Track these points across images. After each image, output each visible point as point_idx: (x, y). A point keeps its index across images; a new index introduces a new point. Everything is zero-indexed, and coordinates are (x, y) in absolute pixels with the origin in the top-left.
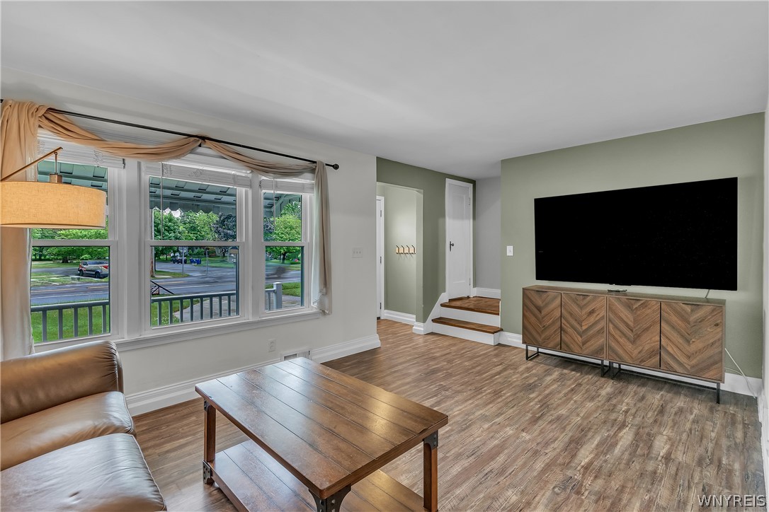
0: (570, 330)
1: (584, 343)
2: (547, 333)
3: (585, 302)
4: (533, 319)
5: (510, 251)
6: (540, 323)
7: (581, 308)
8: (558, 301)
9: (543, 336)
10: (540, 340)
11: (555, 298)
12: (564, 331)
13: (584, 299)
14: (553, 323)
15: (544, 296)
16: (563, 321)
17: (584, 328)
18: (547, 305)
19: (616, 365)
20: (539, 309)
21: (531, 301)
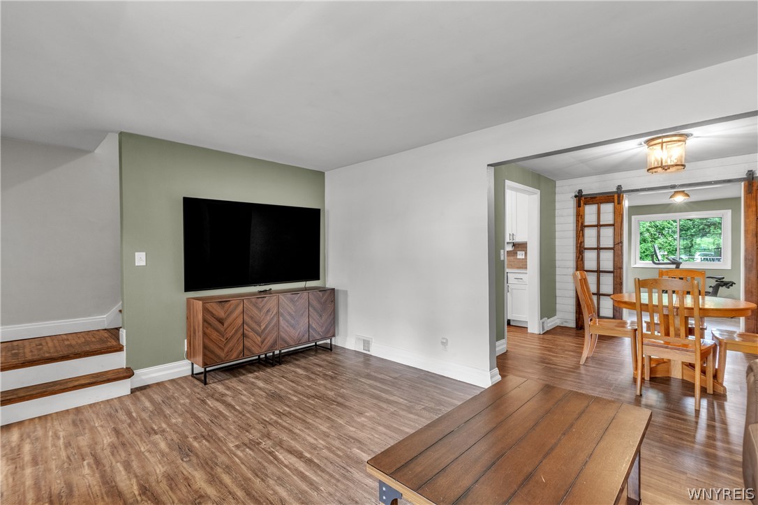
0: (251, 334)
1: (262, 343)
2: (230, 345)
3: (264, 302)
4: (214, 335)
5: (140, 259)
6: (223, 337)
7: (260, 310)
8: (240, 308)
9: (226, 350)
10: (222, 355)
11: (237, 305)
12: (246, 336)
13: (262, 301)
14: (236, 331)
15: (227, 305)
16: (246, 327)
17: (263, 328)
18: (229, 316)
19: (262, 356)
20: (221, 321)
21: (213, 315)
